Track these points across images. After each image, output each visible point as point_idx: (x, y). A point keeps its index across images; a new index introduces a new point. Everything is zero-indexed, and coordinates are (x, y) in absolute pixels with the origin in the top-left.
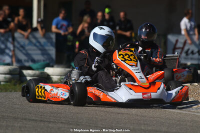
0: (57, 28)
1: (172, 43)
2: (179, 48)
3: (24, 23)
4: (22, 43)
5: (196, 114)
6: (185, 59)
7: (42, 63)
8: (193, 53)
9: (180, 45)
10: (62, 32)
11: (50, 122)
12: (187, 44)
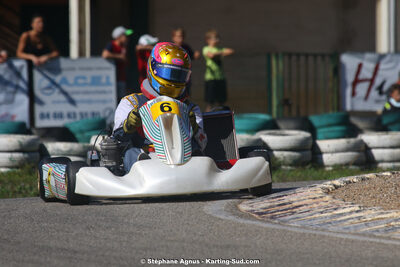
2: (364, 80)
6: (377, 101)
9: (366, 73)
12: (380, 72)
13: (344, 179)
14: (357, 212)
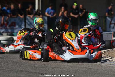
0: (48, 14)
1: (109, 21)
2: (113, 24)
10: (50, 16)
13: (107, 50)
14: (111, 59)
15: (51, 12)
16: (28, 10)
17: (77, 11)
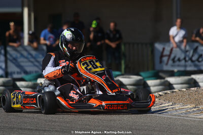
1: (158, 50)
2: (166, 56)
3: (15, 37)
4: (14, 56)
5: (186, 118)
6: (172, 66)
7: (34, 74)
8: (179, 60)
9: (167, 52)
11: (45, 131)
12: (173, 52)
15: (50, 38)
16: (10, 34)
17: (100, 35)
